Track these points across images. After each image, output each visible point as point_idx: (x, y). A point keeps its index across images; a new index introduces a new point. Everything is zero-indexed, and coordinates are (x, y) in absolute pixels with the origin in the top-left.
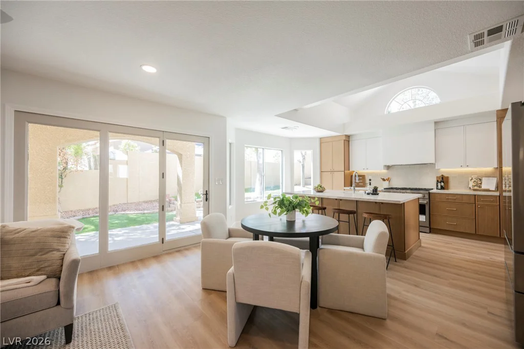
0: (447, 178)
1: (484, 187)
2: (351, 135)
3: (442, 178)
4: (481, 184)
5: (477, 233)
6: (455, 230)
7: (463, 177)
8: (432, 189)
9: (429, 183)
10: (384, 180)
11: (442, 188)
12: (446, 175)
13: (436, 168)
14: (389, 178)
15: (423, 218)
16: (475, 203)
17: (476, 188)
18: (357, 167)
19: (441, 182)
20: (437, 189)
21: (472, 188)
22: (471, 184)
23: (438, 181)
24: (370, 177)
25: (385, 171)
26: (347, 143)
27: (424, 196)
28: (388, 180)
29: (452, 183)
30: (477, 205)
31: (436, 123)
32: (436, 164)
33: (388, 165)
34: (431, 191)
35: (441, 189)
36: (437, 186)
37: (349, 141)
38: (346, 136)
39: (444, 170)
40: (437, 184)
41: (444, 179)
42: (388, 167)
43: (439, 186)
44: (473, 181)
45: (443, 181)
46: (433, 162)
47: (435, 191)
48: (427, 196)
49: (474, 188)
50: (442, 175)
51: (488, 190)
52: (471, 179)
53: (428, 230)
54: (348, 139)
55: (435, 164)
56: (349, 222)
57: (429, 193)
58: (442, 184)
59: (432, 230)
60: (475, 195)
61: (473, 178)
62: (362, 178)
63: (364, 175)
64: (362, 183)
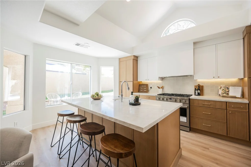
0: (203, 86)
1: (231, 94)
2: (138, 56)
3: (199, 87)
4: (228, 92)
5: (228, 136)
6: (211, 131)
7: (214, 86)
8: (192, 95)
9: (189, 90)
10: (159, 88)
11: (199, 94)
12: (201, 85)
13: (195, 79)
14: (163, 87)
15: (184, 119)
16: (227, 109)
17: (224, 95)
18: (142, 79)
19: (198, 90)
20: (195, 95)
21: (221, 95)
22: (220, 92)
23: (195, 89)
24: (151, 86)
25: (160, 81)
26: (135, 61)
27: (186, 102)
28: (162, 88)
29: (206, 90)
30: (228, 110)
31: (195, 43)
32: (195, 76)
33: (161, 76)
34: (191, 97)
35: (198, 95)
36: (195, 93)
37: (137, 60)
38: (134, 56)
39: (200, 80)
40: (195, 91)
41: (200, 88)
42: (162, 79)
43: (197, 93)
44: (222, 89)
46: (192, 74)
47: (193, 97)
48: (188, 102)
50: (199, 85)
51: (235, 97)
52: (220, 87)
53: (188, 129)
55: (194, 76)
57: (189, 99)
58: (199, 91)
59: (192, 129)
60: (227, 102)
61: (222, 87)
62: (145, 86)
63: (147, 84)
64: (145, 89)
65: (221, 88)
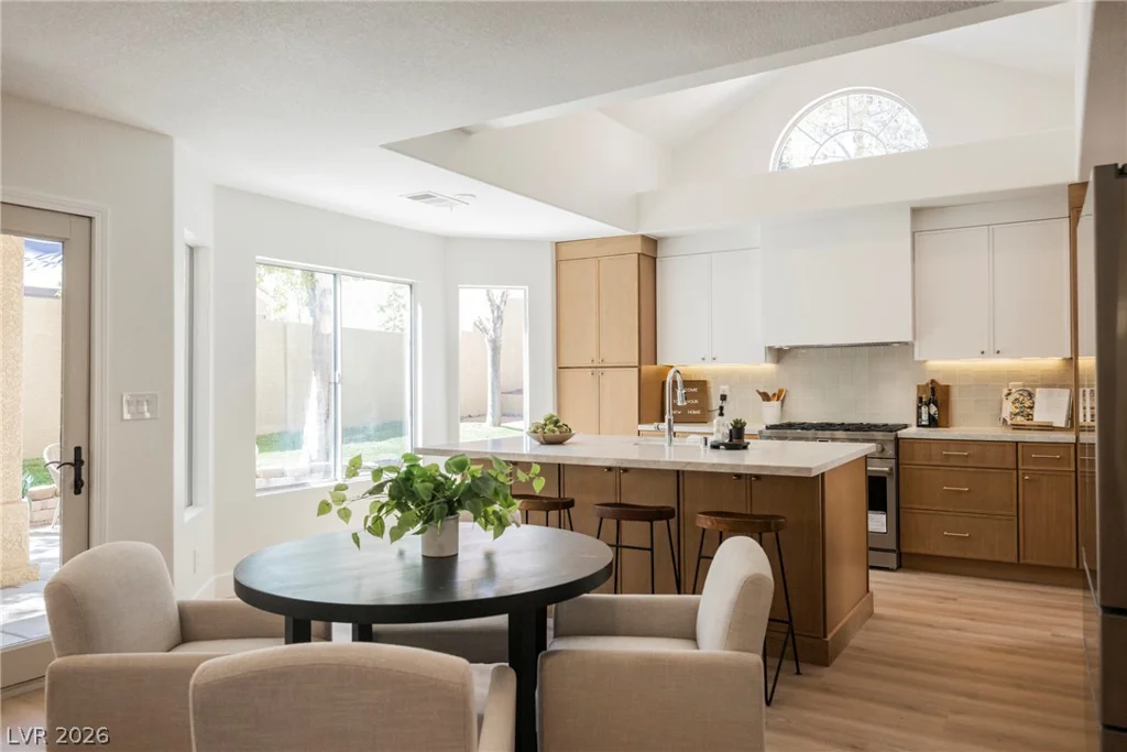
0: (947, 389)
1: (1040, 416)
2: (664, 239)
3: (933, 389)
4: (1031, 408)
5: (1022, 561)
6: (970, 555)
7: (986, 384)
8: (906, 426)
9: (897, 406)
10: (766, 397)
11: (933, 422)
12: (943, 382)
13: (916, 358)
14: (781, 391)
15: (878, 522)
16: (1017, 469)
17: (1020, 420)
18: (683, 354)
19: (928, 405)
20: (918, 426)
21: (1009, 422)
22: (1008, 408)
23: (920, 399)
24: (724, 389)
25: (770, 367)
26: (646, 263)
27: (883, 450)
28: (780, 396)
29: (959, 405)
30: (1020, 472)
31: (917, 212)
32: (916, 344)
33: (776, 345)
34: (902, 433)
35: (929, 426)
36: (919, 416)
37: (655, 259)
38: (645, 239)
39: (940, 363)
40: (919, 408)
41: (939, 395)
42: (779, 354)
43: (925, 417)
44: (1011, 398)
45: (936, 399)
46: (908, 338)
47: (912, 432)
48: (890, 451)
49: (1014, 422)
50: (933, 381)
51: (1049, 428)
52: (1006, 391)
53: (892, 559)
54: (651, 251)
55: (913, 345)
56: (651, 550)
57: (897, 440)
58: (933, 409)
59: (907, 560)
60: (1017, 443)
61: (1014, 390)
62: (695, 390)
63: (705, 382)
64: (695, 407)
65: (1009, 394)
